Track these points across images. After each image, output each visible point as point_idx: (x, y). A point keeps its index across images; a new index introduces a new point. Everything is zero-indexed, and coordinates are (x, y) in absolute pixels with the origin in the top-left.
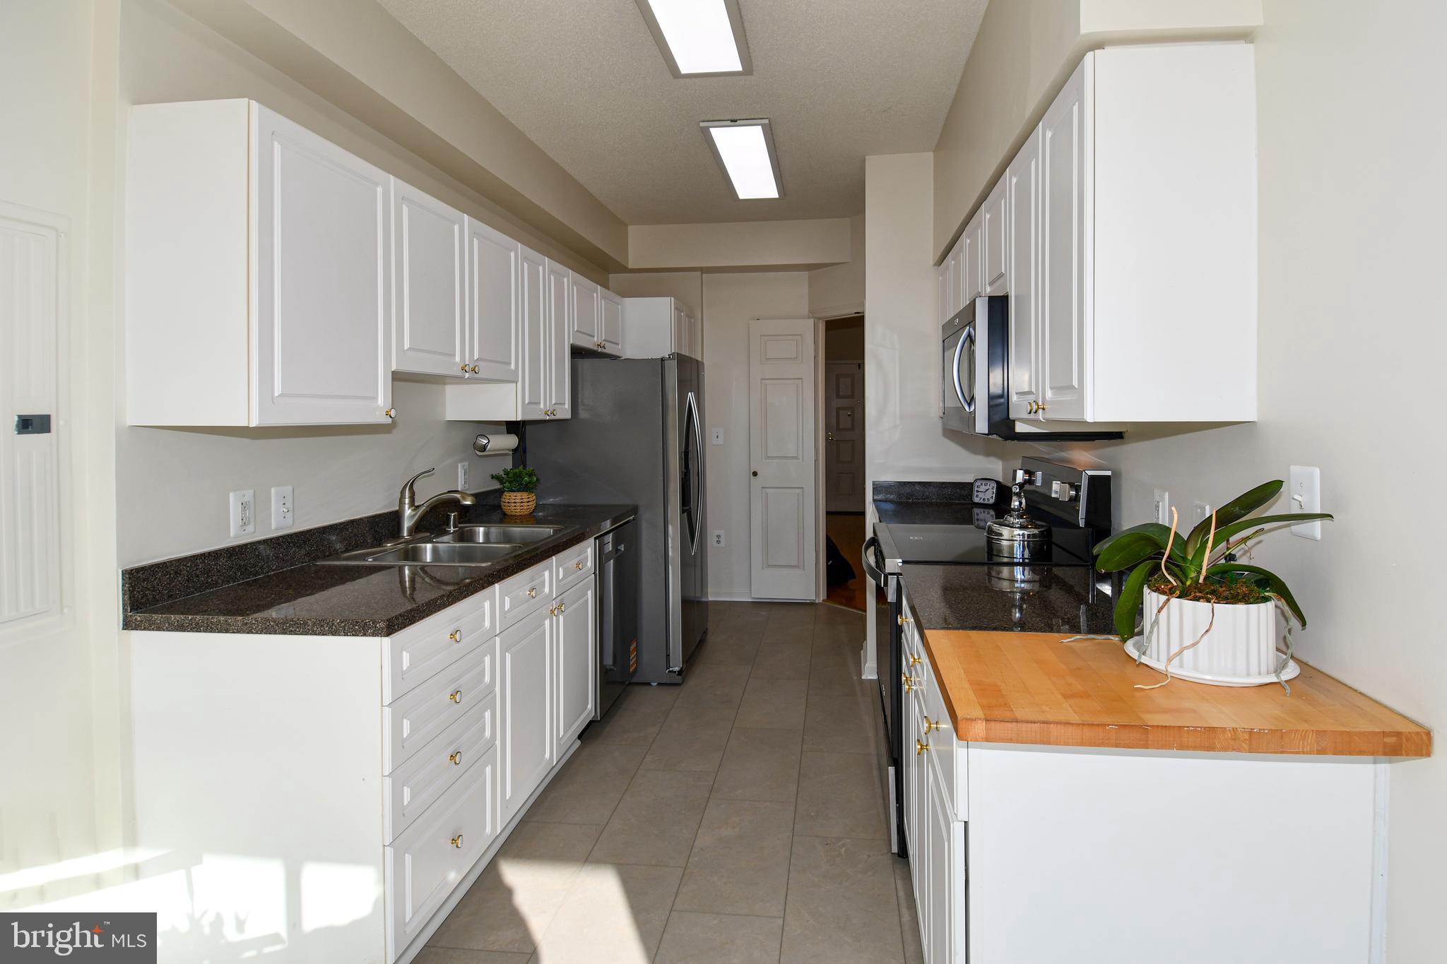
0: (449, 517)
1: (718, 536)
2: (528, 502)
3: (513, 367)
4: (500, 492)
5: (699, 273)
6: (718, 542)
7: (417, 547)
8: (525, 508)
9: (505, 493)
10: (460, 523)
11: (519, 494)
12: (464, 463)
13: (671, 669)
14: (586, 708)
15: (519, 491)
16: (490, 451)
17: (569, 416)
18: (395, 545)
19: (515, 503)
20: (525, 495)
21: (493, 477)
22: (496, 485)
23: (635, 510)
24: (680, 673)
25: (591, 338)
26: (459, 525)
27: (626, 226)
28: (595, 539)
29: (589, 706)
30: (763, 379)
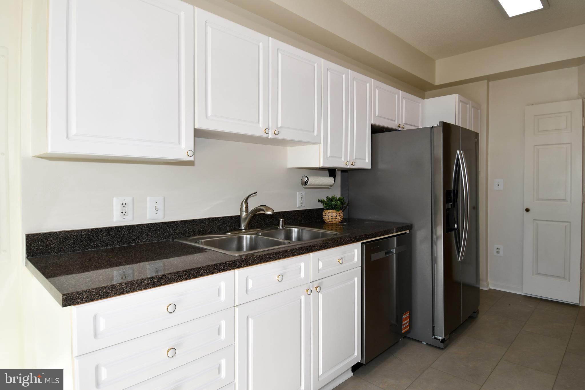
0: (279, 221)
1: (498, 249)
2: (336, 216)
3: (315, 134)
4: (322, 210)
5: (486, 81)
6: (498, 252)
7: (241, 237)
8: (334, 219)
9: (325, 211)
10: (285, 225)
11: (331, 211)
12: (301, 192)
13: (436, 337)
14: (353, 354)
15: (331, 209)
16: (309, 185)
17: (369, 167)
18: (232, 234)
19: (328, 216)
20: (334, 212)
21: (319, 201)
22: (321, 206)
23: (410, 227)
24: (443, 341)
25: (393, 122)
26: (285, 226)
27: (434, 61)
28: (362, 244)
29: (356, 354)
30: (536, 145)
